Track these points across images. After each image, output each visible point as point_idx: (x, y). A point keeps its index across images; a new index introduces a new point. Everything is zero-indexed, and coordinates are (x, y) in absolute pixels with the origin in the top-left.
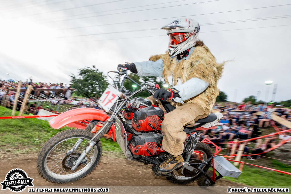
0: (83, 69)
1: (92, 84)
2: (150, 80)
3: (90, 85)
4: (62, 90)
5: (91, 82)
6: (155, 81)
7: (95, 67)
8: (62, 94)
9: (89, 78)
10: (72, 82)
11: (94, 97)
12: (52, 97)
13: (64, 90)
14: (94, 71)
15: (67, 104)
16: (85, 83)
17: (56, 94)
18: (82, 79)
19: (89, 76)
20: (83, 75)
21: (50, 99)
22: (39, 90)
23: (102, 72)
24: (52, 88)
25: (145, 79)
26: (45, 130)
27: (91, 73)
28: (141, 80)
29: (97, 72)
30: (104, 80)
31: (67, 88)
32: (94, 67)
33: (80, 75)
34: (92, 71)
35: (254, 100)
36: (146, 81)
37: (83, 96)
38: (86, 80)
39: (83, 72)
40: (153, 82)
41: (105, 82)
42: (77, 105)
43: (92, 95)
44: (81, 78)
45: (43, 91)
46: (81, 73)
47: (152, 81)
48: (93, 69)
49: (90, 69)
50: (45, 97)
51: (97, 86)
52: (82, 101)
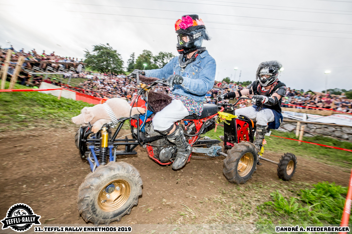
0: (97, 46)
1: (107, 61)
2: (159, 61)
3: (105, 61)
4: (72, 64)
5: (105, 58)
6: (162, 62)
7: (110, 45)
8: (72, 68)
9: (103, 55)
10: (86, 57)
11: (109, 72)
12: (61, 70)
13: (74, 64)
14: (108, 49)
15: (81, 78)
16: (99, 59)
17: (66, 68)
18: (96, 55)
19: (103, 53)
20: (98, 51)
21: (59, 73)
22: (45, 62)
23: (115, 50)
24: (61, 61)
25: (155, 60)
26: (39, 105)
27: (105, 50)
28: (152, 60)
29: (111, 50)
30: (118, 57)
31: (77, 62)
32: (108, 44)
33: (94, 51)
34: (106, 48)
35: (229, 80)
36: (156, 62)
37: (98, 71)
38: (100, 56)
39: (97, 48)
40: (161, 63)
41: (119, 59)
42: (91, 79)
43: (107, 70)
44: (96, 53)
45: (51, 64)
46: (95, 49)
47: (161, 61)
48: (107, 46)
49: (104, 46)
50: (53, 70)
51: (111, 62)
52: (97, 76)
